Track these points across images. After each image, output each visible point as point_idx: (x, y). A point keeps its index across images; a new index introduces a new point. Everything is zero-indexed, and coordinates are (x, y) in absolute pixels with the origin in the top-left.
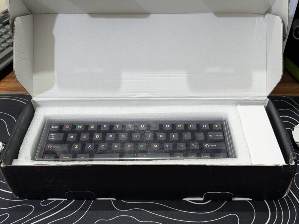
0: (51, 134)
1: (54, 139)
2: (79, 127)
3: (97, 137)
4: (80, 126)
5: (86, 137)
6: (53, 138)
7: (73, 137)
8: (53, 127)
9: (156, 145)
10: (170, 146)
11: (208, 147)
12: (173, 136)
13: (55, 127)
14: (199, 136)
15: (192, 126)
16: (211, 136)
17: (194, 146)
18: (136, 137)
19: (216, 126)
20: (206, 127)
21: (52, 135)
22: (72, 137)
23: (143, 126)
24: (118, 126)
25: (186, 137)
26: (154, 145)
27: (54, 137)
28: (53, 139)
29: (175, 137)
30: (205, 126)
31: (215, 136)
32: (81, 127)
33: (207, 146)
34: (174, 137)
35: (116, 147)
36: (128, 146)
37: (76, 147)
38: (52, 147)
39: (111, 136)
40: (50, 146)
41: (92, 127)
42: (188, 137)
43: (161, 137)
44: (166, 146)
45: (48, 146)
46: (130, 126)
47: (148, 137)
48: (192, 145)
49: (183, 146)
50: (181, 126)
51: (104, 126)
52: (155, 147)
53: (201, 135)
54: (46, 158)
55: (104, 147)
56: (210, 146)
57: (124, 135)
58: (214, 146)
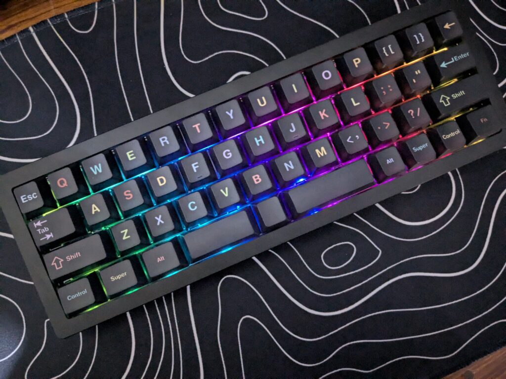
0: (35, 225)
1: (51, 235)
2: (95, 173)
3: (161, 184)
4: (96, 167)
6: (48, 233)
7: (98, 209)
8: (23, 199)
9: (323, 148)
10: (357, 136)
11: (449, 104)
12: (352, 99)
13: (30, 198)
14: (416, 77)
15: (388, 50)
16: (443, 65)
17: (415, 114)
19: (447, 26)
20: (423, 41)
21: (38, 227)
22: (95, 208)
23: (263, 98)
24: (196, 126)
25: (384, 92)
26: (317, 151)
27: (46, 229)
28: (48, 236)
29: (358, 104)
30: (420, 38)
31: (453, 61)
32: (100, 171)
33: (447, 103)
34: (355, 104)
35: (226, 195)
36: (255, 180)
37: (124, 238)
38: (62, 260)
39: (195, 166)
40: (57, 261)
41: (129, 156)
42: (391, 90)
43: (323, 118)
44: (348, 141)
45: (53, 264)
46: (231, 115)
47: (291, 131)
48: (409, 112)
49: (388, 124)
50: (359, 61)
51: (162, 142)
52: (322, 155)
53: (419, 72)
54: (70, 298)
55: (196, 208)
56: (451, 97)
57: (228, 151)
58: (459, 95)
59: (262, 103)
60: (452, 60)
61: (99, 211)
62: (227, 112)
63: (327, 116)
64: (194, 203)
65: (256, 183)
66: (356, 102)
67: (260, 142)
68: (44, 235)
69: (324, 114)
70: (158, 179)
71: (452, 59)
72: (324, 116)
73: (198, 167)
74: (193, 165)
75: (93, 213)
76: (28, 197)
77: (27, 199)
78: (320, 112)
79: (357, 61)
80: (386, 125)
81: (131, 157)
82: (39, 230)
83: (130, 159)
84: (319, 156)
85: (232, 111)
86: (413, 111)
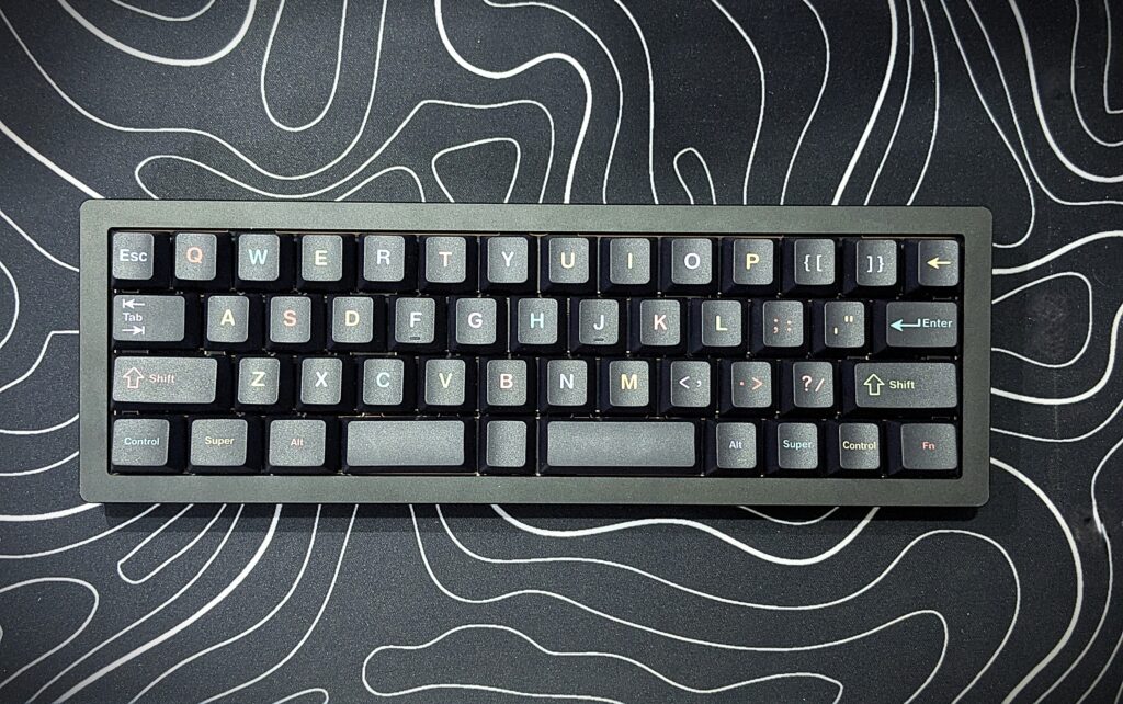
0: (124, 302)
1: (143, 330)
2: (254, 262)
3: (348, 324)
4: (258, 252)
5: (294, 321)
6: (139, 325)
7: (232, 321)
8: (123, 256)
9: (634, 376)
10: (700, 381)
11: (878, 392)
12: (718, 318)
13: (136, 257)
14: (842, 325)
15: (812, 261)
16: (898, 325)
17: (813, 386)
18: (538, 325)
19: (934, 263)
20: (880, 269)
21: (128, 309)
22: (229, 317)
23: (572, 256)
24: (445, 254)
25: (776, 328)
26: (624, 377)
27: (138, 317)
28: (137, 330)
30: (876, 265)
31: (919, 325)
32: (262, 262)
33: (875, 388)
34: (718, 328)
35: (445, 385)
36: (502, 381)
37: (255, 383)
38: (142, 377)
39: (415, 317)
40: (134, 375)
41: (318, 258)
42: (789, 329)
43: (656, 328)
44: (681, 382)
45: (125, 376)
46: (508, 260)
47: (595, 326)
48: (804, 378)
49: (761, 384)
50: (757, 260)
51: (379, 257)
52: (629, 387)
53: (851, 320)
54: (128, 441)
55: (388, 384)
56: (887, 385)
57: (480, 316)
58: (903, 386)
59: (568, 262)
60: (916, 323)
61: (233, 323)
62: (504, 253)
63: (665, 328)
64: (388, 376)
65: (502, 386)
66: (721, 327)
67: (537, 323)
68: (130, 325)
69: (660, 321)
70: (348, 313)
71: (919, 321)
72: (659, 325)
73: (419, 320)
74: (413, 314)
75: (223, 323)
76: (132, 255)
77: (129, 257)
78: (656, 317)
79: (753, 259)
80: (755, 384)
81: (321, 261)
82: (126, 314)
83: (317, 263)
84: (623, 388)
85: (512, 254)
86: (810, 380)
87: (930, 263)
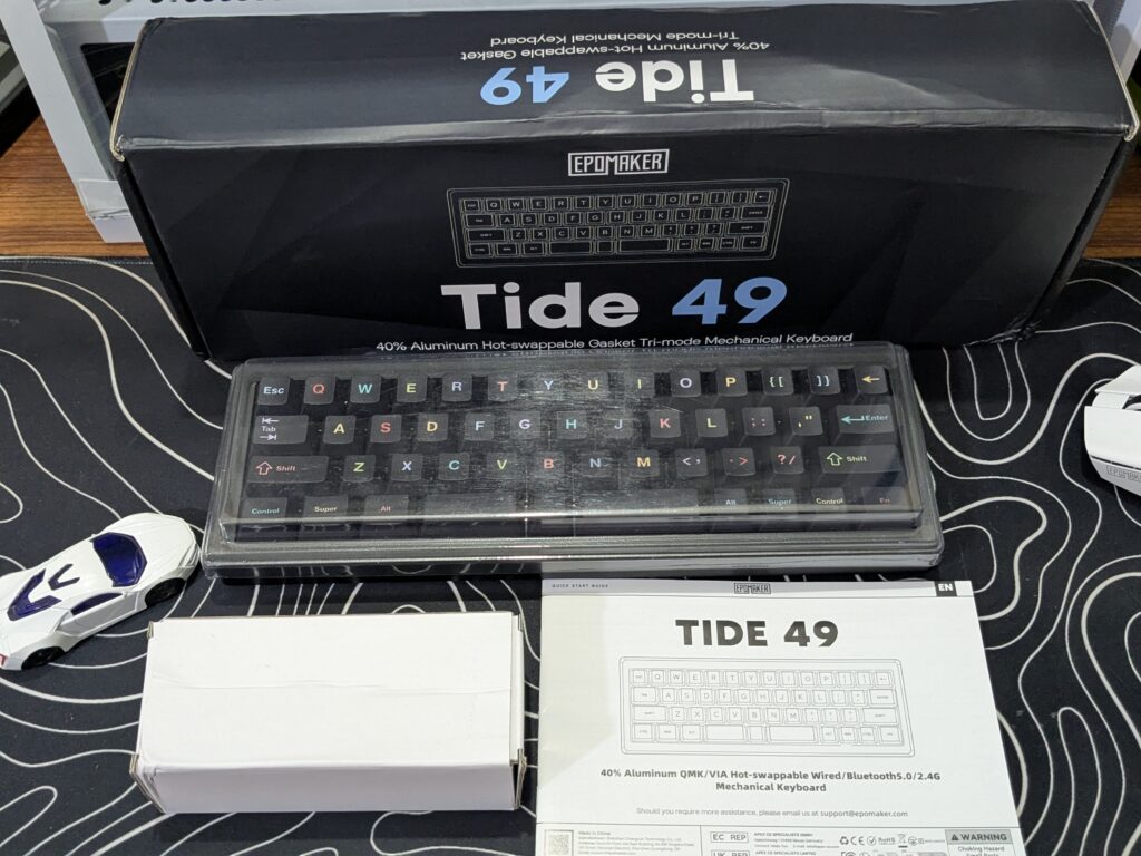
0: (264, 420)
1: (275, 437)
2: (362, 392)
3: (429, 429)
4: (365, 386)
5: (389, 429)
6: (273, 434)
7: (342, 431)
8: (266, 390)
9: (648, 459)
10: (698, 461)
11: (838, 464)
12: (709, 420)
13: (275, 391)
14: (803, 422)
15: (776, 382)
16: (847, 419)
17: (786, 461)
18: (571, 427)
19: (867, 379)
20: (828, 384)
21: (265, 424)
22: (340, 428)
23: (597, 383)
24: (502, 384)
25: (754, 425)
26: (639, 459)
27: (273, 429)
28: (271, 437)
29: (714, 426)
30: (824, 381)
31: (863, 419)
32: (368, 392)
33: (835, 462)
34: (710, 425)
35: (502, 468)
36: (546, 464)
37: (356, 470)
38: (271, 468)
39: (480, 424)
40: (265, 467)
41: (408, 388)
42: (764, 424)
43: (662, 427)
44: (684, 461)
45: (258, 467)
46: (549, 386)
47: (615, 426)
48: (779, 456)
49: (746, 461)
50: (734, 381)
51: (454, 388)
52: (644, 466)
53: (811, 418)
54: (255, 511)
55: (458, 468)
56: (845, 459)
57: (528, 421)
58: (858, 459)
59: (593, 385)
60: (861, 418)
63: (668, 426)
64: (458, 463)
65: (545, 467)
66: (712, 424)
68: (266, 434)
69: (665, 423)
70: (429, 424)
72: (664, 425)
73: (482, 426)
74: (477, 423)
75: (335, 432)
77: (271, 391)
78: (661, 419)
79: (731, 380)
80: (743, 461)
81: (411, 390)
82: (264, 428)
83: (408, 392)
84: (639, 466)
85: (552, 382)
86: (784, 457)
87: (865, 379)
